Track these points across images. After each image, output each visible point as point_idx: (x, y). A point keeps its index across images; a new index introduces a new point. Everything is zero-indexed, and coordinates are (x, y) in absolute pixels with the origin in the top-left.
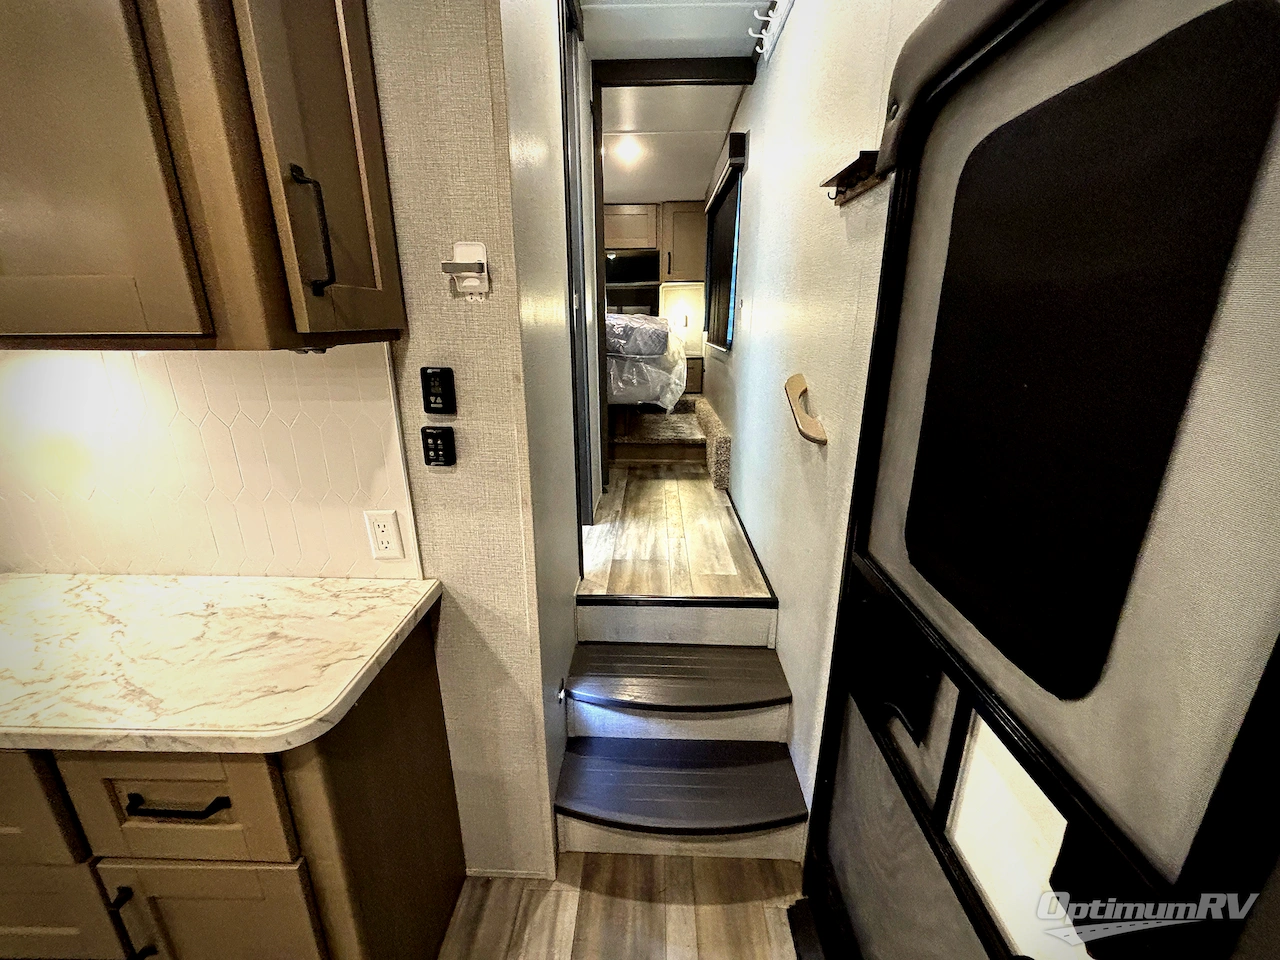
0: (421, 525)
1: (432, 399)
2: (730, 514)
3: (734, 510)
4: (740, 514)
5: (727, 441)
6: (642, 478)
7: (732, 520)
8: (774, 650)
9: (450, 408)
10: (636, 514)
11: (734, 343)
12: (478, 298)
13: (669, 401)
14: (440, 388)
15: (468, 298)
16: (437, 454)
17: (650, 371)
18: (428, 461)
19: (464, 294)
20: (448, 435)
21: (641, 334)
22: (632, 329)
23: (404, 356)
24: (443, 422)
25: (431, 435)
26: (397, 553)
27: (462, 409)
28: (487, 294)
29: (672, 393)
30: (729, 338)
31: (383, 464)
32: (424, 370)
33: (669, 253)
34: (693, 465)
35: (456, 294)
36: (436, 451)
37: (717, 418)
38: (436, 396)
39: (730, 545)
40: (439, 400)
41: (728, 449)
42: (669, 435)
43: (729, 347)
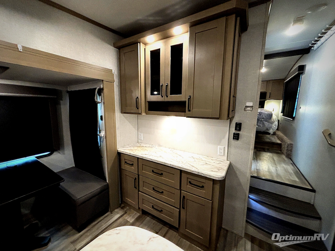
0: (229, 150)
1: (237, 128)
2: (292, 165)
3: (294, 164)
4: (296, 165)
5: (291, 144)
6: (260, 151)
7: (294, 167)
8: (313, 204)
9: (240, 130)
10: (260, 160)
11: (296, 117)
12: (249, 111)
13: (271, 131)
14: (239, 126)
15: (247, 111)
16: (236, 138)
17: (266, 124)
18: (234, 139)
19: (246, 111)
20: (238, 134)
21: (264, 114)
22: (262, 113)
23: (232, 120)
24: (238, 132)
25: (235, 134)
26: (223, 155)
27: (242, 130)
28: (251, 111)
29: (272, 129)
30: (294, 116)
31: (224, 138)
32: (236, 123)
33: (270, 93)
34: (276, 150)
35: (245, 110)
36: (236, 137)
37: (286, 137)
38: (238, 127)
39: (294, 173)
40: (238, 128)
41: (292, 147)
42: (268, 140)
43: (294, 118)
